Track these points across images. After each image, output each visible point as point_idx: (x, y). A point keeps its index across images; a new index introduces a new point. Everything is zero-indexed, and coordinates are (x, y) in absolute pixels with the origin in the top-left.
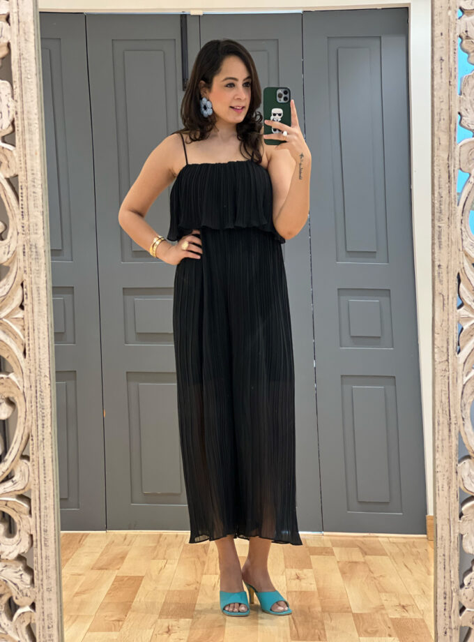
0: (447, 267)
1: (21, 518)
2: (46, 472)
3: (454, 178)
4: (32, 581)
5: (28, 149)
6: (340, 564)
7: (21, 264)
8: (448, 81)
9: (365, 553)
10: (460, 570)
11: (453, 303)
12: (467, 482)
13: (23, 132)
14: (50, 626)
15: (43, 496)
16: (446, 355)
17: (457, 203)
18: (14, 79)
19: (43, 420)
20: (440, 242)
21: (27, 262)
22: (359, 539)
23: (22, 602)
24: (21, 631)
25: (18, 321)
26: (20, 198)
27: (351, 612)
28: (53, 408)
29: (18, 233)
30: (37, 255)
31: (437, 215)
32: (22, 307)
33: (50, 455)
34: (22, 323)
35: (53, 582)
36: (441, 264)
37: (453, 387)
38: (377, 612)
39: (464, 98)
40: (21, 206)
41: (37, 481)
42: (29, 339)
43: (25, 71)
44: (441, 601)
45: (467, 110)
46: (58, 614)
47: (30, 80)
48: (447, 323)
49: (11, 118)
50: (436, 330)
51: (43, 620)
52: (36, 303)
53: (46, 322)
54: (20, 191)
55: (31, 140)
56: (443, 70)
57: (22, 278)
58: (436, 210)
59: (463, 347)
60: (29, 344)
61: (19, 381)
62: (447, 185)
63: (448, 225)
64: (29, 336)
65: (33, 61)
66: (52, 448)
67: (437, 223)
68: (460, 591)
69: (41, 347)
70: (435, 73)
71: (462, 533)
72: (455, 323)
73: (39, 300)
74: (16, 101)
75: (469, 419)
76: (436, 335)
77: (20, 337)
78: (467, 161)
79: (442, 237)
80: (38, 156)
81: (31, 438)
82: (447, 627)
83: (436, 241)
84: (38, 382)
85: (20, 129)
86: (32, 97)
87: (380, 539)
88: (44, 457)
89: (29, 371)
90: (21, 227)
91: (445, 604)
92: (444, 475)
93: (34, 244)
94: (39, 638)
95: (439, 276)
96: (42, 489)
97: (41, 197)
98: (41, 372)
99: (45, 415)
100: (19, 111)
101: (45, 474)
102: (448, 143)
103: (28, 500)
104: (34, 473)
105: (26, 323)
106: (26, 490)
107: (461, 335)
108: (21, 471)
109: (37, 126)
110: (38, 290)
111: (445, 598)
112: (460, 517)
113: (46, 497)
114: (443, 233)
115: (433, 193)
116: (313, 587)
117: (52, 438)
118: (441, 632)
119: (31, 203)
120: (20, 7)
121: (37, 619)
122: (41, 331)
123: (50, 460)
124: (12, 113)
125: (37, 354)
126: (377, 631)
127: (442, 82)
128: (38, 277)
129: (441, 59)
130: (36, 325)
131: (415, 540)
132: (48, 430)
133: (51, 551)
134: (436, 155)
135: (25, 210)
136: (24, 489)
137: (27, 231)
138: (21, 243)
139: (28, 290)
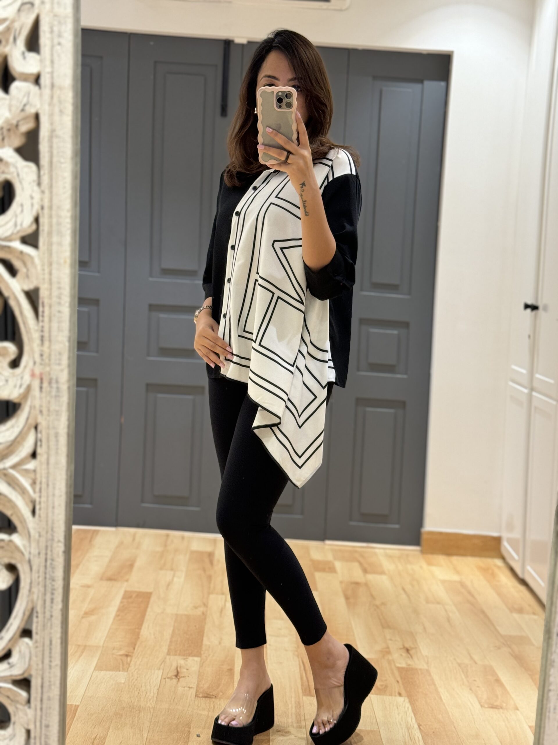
2: (53, 655)
5: (54, 255)
6: (343, 585)
7: (37, 403)
9: (365, 571)
13: (50, 233)
15: (46, 684)
19: (52, 594)
21: (44, 400)
22: (358, 550)
25: (28, 473)
26: (40, 318)
29: (35, 363)
30: (59, 392)
32: (34, 455)
33: (59, 635)
34: (32, 475)
38: (384, 657)
40: (40, 327)
41: (40, 666)
42: (40, 495)
43: (58, 152)
47: (63, 166)
49: (34, 213)
52: (52, 453)
53: (65, 476)
54: (40, 309)
55: (59, 244)
57: (37, 420)
60: (40, 503)
61: (24, 546)
64: (41, 492)
65: (69, 139)
69: (55, 507)
73: (57, 449)
74: (43, 192)
77: (28, 492)
80: (68, 264)
81: (35, 613)
84: (49, 549)
85: (46, 228)
86: (64, 187)
87: (377, 550)
88: (51, 638)
89: (38, 534)
90: (39, 356)
93: (55, 377)
96: (46, 676)
98: (53, 536)
99: (55, 587)
100: (46, 204)
101: (50, 657)
103: (27, 686)
104: (37, 656)
105: (38, 476)
108: (20, 652)
109: (68, 226)
110: (56, 437)
113: (50, 686)
117: (62, 615)
119: (55, 325)
120: (56, 66)
122: (57, 487)
123: (59, 641)
124: (37, 207)
125: (50, 514)
126: (386, 687)
128: (56, 419)
130: (51, 479)
131: (408, 553)
132: (58, 606)
135: (46, 334)
137: (47, 361)
138: (37, 375)
139: (43, 435)
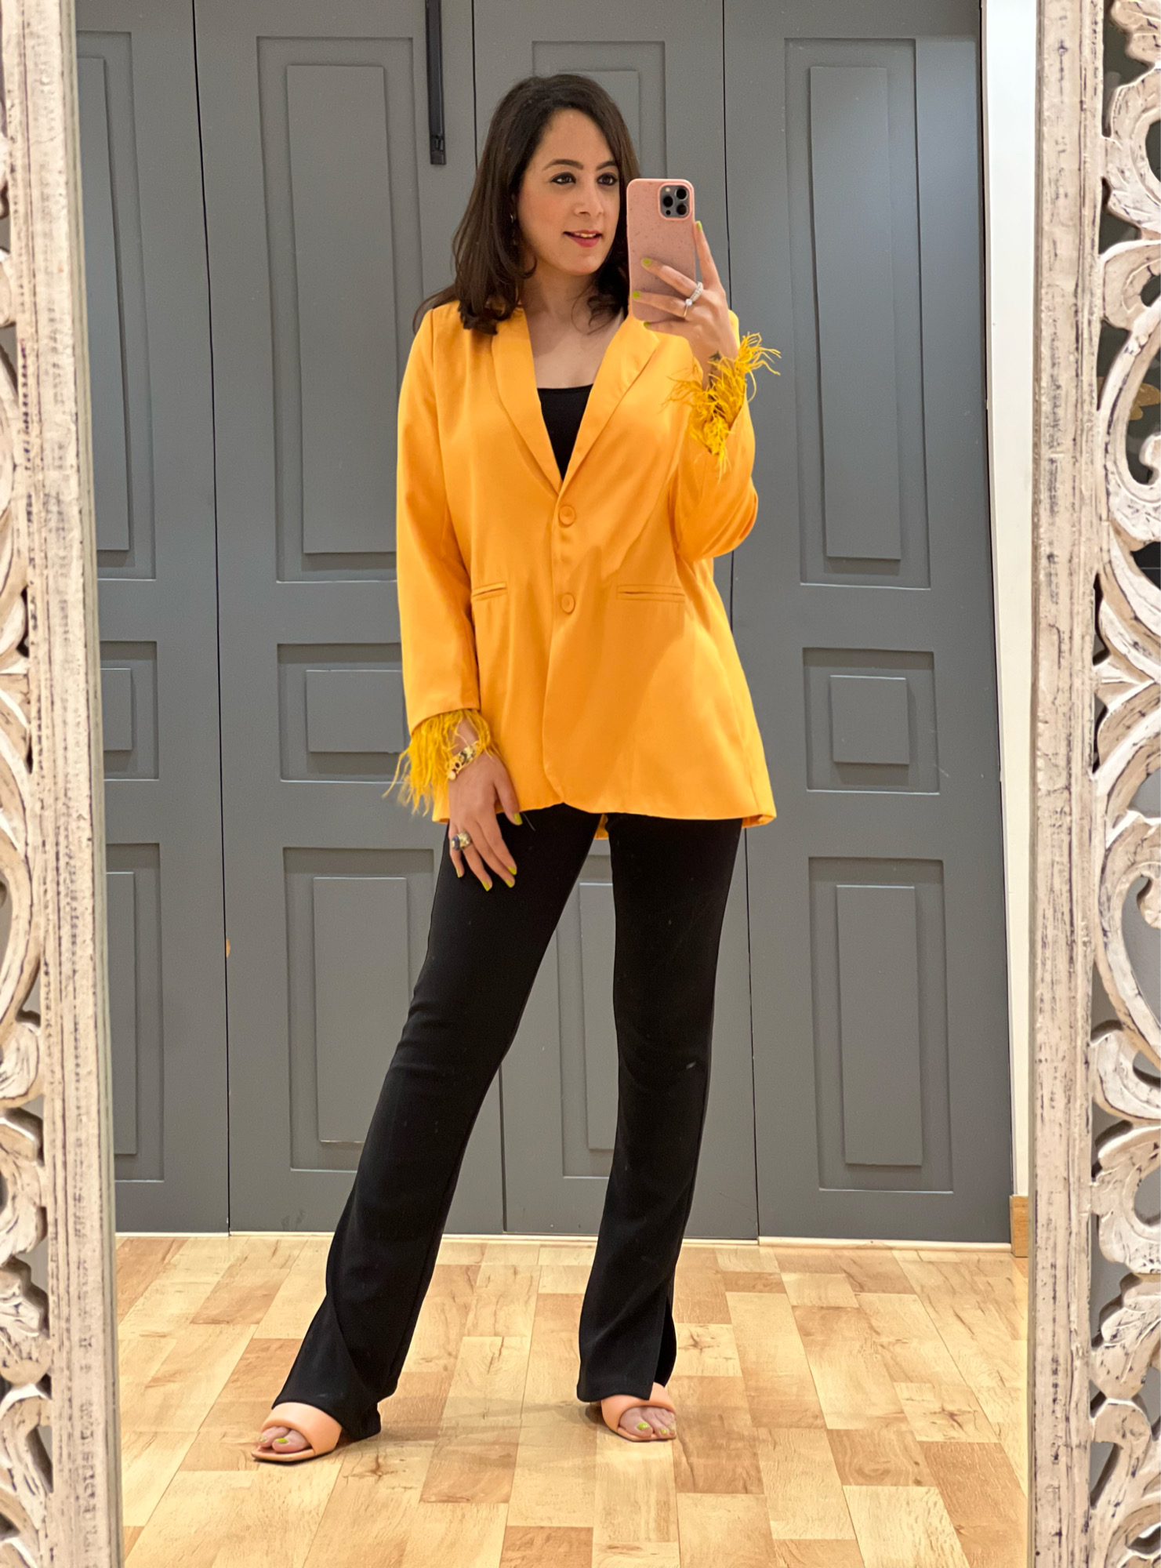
0: (1070, 561)
1: (17, 1167)
2: (81, 1051)
3: (1091, 339)
4: (45, 1322)
5: (39, 257)
6: (797, 1313)
7: (23, 543)
8: (1078, 100)
9: (861, 1287)
10: (1092, 1303)
11: (1082, 650)
12: (1113, 1085)
13: (29, 216)
14: (88, 1433)
15: (71, 1113)
16: (1064, 774)
17: (1095, 401)
18: (7, 86)
19: (74, 926)
20: (1053, 498)
21: (36, 537)
22: (846, 1253)
23: (18, 1374)
24: (16, 1447)
25: (13, 682)
26: (21, 380)
27: (824, 1426)
28: (98, 898)
29: (15, 467)
30: (63, 520)
31: (1046, 432)
32: (23, 649)
33: (90, 1011)
34: (22, 686)
35: (96, 1324)
36: (1055, 553)
37: (1081, 853)
38: (887, 1426)
39: (1116, 142)
40: (21, 399)
41: (58, 1075)
42: (40, 727)
43: (36, 64)
44: (1044, 1380)
45: (1123, 172)
46: (106, 1403)
47: (46, 88)
48: (1067, 695)
50: (1040, 714)
51: (70, 1418)
52: (57, 640)
53: (83, 685)
54: (20, 362)
55: (48, 235)
56: (1066, 72)
57: (24, 580)
58: (1043, 420)
59: (1107, 754)
60: (40, 738)
61: (14, 830)
62: (1072, 358)
63: (1074, 457)
64: (40, 718)
65: (55, 41)
66: (94, 993)
67: (1046, 453)
68: (1093, 1353)
69: (69, 747)
70: (1046, 80)
71: (1098, 1212)
72: (1088, 699)
73: (66, 632)
74: (13, 140)
75: (1120, 932)
76: (1041, 726)
77: (16, 718)
78: (1122, 297)
79: (1058, 485)
80: (65, 274)
81: (43, 969)
82: (1061, 1442)
83: (1044, 496)
84: (62, 831)
85: (21, 208)
86: (51, 129)
87: (896, 1253)
88: (75, 1016)
89: (39, 805)
90: (22, 452)
91: (1055, 1386)
92: (1055, 1068)
93: (53, 494)
94: (60, 1461)
95: (1050, 583)
96: (71, 1092)
97: (70, 378)
98: (68, 807)
99: (78, 913)
100: (20, 162)
101: (77, 1057)
102: (1075, 254)
103: (35, 1122)
104: (50, 1055)
105: (32, 686)
106: (31, 1096)
107: (1102, 726)
108: (18, 1049)
109: (63, 201)
110: (63, 609)
111: (1055, 1372)
112: (1094, 1174)
113: (80, 1115)
114: (1060, 477)
115: (1037, 379)
116: (733, 1369)
117: (94, 969)
118: (1044, 1455)
119: (48, 394)
121: (54, 1414)
122: (71, 706)
123: (91, 1023)
124: (3, 169)
125: (60, 762)
126: (886, 1472)
127: (1062, 102)
128: (62, 574)
129: (1062, 47)
130: (57, 691)
131: (982, 1256)
132: (86, 950)
133: (91, 1248)
134: (1045, 284)
135: (33, 410)
136: (26, 1094)
137: (38, 461)
138: (21, 490)
139: (38, 607)
